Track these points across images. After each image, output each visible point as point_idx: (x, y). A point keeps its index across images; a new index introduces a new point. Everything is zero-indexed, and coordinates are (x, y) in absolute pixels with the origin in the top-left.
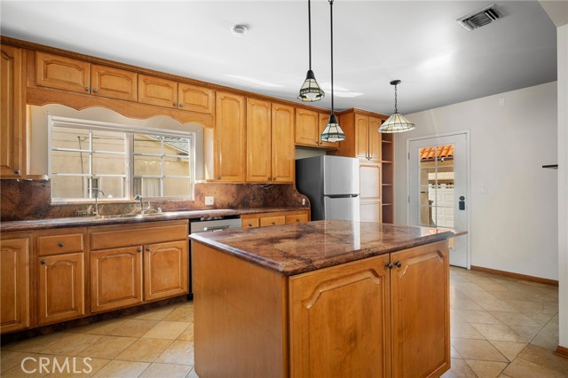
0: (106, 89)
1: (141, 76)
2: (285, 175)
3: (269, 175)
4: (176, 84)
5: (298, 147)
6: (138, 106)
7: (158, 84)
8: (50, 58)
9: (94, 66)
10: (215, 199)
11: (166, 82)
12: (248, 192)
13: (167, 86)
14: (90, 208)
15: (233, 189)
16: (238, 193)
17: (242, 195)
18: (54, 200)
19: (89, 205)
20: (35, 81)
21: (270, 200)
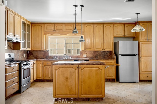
0: (58, 29)
1: (65, 25)
2: (111, 48)
3: (102, 48)
5: (115, 38)
6: (64, 32)
8: (47, 25)
9: (55, 25)
10: (86, 56)
11: (71, 25)
12: (98, 53)
13: (71, 26)
14: (56, 57)
15: (93, 52)
16: (94, 53)
17: (96, 54)
18: (50, 55)
19: (56, 56)
20: (45, 30)
21: (106, 56)
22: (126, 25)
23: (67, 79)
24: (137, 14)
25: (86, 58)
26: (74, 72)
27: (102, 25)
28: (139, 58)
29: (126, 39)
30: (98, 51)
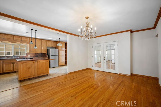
0: (7, 38)
1: (14, 36)
2: (45, 52)
3: (41, 52)
4: (21, 37)
5: (47, 47)
6: (13, 41)
7: (18, 37)
9: (5, 35)
10: (30, 56)
11: (19, 37)
12: (38, 54)
15: (34, 54)
17: (36, 55)
21: (42, 56)
22: (53, 42)
23: (29, 68)
24: (59, 38)
25: (30, 57)
26: (33, 64)
27: (41, 40)
28: (59, 56)
29: (52, 48)
30: (38, 53)
